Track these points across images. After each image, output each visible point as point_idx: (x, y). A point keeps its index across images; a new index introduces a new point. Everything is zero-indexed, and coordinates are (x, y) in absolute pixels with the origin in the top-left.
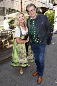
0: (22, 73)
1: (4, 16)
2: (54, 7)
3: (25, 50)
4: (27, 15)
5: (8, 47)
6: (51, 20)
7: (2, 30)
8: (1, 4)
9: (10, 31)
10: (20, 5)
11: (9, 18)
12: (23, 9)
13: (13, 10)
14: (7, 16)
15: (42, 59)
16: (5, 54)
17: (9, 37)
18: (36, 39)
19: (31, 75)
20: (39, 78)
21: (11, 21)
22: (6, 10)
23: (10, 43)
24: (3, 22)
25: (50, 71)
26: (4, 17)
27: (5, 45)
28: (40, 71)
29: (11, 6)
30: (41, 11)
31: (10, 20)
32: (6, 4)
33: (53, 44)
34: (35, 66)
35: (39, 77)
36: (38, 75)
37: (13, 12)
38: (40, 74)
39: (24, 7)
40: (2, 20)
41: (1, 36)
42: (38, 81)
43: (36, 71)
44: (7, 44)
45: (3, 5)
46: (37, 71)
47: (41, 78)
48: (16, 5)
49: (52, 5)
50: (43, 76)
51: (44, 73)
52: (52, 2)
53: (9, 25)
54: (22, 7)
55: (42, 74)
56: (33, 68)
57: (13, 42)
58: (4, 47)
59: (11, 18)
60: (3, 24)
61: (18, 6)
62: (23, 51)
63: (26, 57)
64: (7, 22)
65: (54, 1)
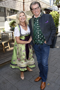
0: (23, 78)
1: (5, 17)
2: (58, 9)
4: (29, 17)
5: (8, 50)
8: (3, 4)
9: (11, 33)
10: (22, 6)
11: (10, 20)
12: (26, 10)
13: (15, 11)
14: (8, 17)
15: (46, 62)
16: (5, 58)
17: (10, 40)
19: (33, 80)
20: (42, 84)
21: (12, 23)
22: (8, 11)
23: (11, 46)
24: (4, 24)
25: (54, 76)
26: (5, 19)
27: (5, 47)
28: (44, 76)
29: (13, 6)
30: (45, 13)
31: (12, 21)
32: (7, 4)
34: (38, 70)
35: (42, 82)
36: (41, 80)
37: (15, 13)
38: (44, 79)
40: (3, 22)
41: (1, 38)
42: (41, 88)
43: (38, 76)
44: (8, 47)
45: (4, 4)
46: (40, 76)
47: (45, 83)
48: (18, 5)
50: (47, 82)
51: (47, 78)
52: (56, 3)
53: (11, 27)
54: (25, 8)
55: (46, 79)
56: (36, 72)
57: (13, 45)
58: (4, 50)
59: (12, 19)
60: (4, 26)
61: (20, 7)
62: (21, 53)
64: (8, 24)
65: (58, 3)
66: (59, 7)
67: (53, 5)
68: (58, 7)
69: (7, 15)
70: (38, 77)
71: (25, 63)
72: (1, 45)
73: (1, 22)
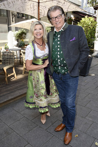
1: (8, 25)
2: (95, 12)
3: (44, 85)
4: (48, 25)
5: (13, 79)
6: (91, 33)
7: (3, 50)
8: (4, 5)
9: (18, 52)
10: (36, 7)
11: (17, 29)
12: (42, 14)
13: (24, 15)
14: (13, 25)
16: (9, 92)
17: (16, 62)
18: (60, 66)
19: (52, 130)
20: (66, 135)
21: (20, 34)
22: (12, 15)
23: (18, 72)
24: (7, 35)
25: (86, 123)
26: (9, 28)
27: (9, 75)
29: (21, 9)
30: (73, 18)
31: (19, 32)
32: (12, 4)
33: (93, 75)
34: (61, 113)
35: (66, 133)
36: (65, 130)
37: (24, 18)
39: (43, 11)
40: (5, 32)
41: (1, 59)
42: (64, 141)
43: (61, 122)
44: (13, 74)
45: (7, 6)
46: (63, 122)
48: (29, 7)
49: (93, 8)
50: (74, 132)
51: (75, 126)
52: (92, 3)
53: (18, 40)
54: (40, 11)
55: (72, 127)
56: (57, 117)
58: (6, 79)
59: (20, 28)
61: (32, 9)
63: (45, 96)
64: (13, 35)
65: (95, 2)
66: (96, 9)
67: (86, 5)
68: (94, 9)
69: (12, 22)
70: (61, 125)
71: (45, 100)
72: (1, 72)
73: (2, 32)
